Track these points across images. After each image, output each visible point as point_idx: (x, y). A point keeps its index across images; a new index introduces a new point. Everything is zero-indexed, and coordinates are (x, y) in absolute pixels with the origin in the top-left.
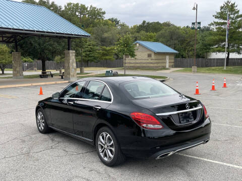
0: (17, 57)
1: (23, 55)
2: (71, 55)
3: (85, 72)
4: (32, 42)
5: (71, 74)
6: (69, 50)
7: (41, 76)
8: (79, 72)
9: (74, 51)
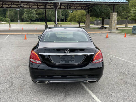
0: (88, 17)
1: (91, 16)
2: (114, 15)
3: (129, 26)
4: (96, 9)
5: (113, 27)
6: (113, 12)
7: (99, 28)
8: (125, 26)
9: (116, 13)
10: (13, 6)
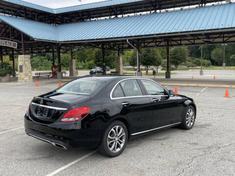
10: (197, 41)
